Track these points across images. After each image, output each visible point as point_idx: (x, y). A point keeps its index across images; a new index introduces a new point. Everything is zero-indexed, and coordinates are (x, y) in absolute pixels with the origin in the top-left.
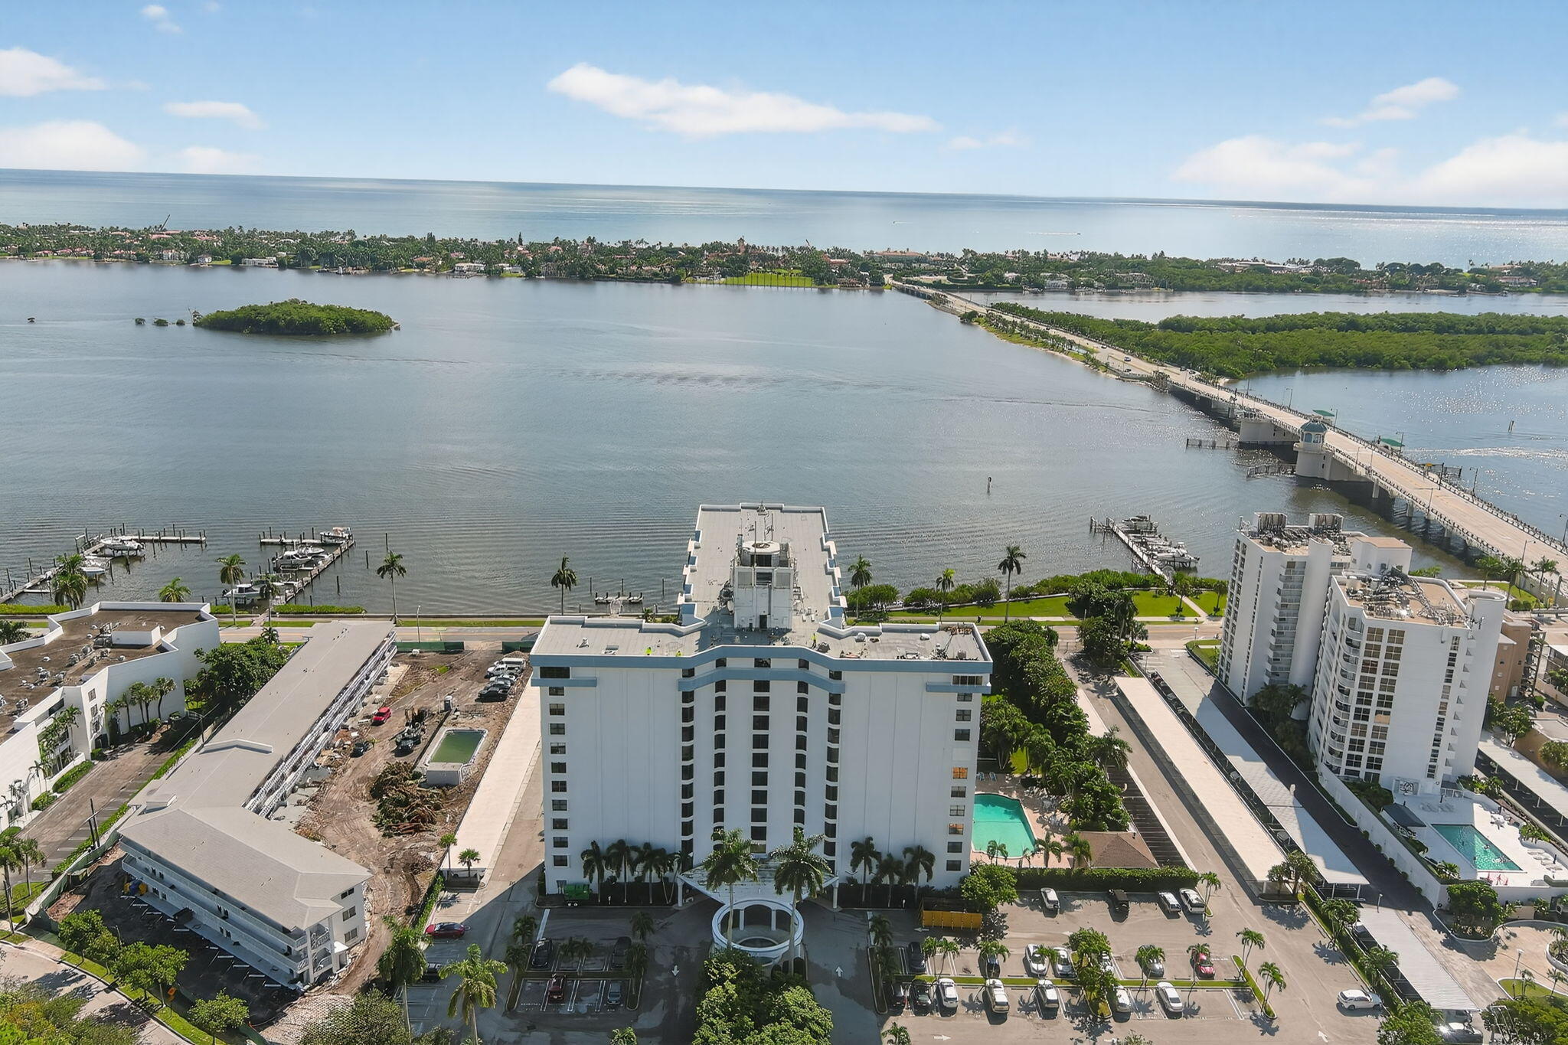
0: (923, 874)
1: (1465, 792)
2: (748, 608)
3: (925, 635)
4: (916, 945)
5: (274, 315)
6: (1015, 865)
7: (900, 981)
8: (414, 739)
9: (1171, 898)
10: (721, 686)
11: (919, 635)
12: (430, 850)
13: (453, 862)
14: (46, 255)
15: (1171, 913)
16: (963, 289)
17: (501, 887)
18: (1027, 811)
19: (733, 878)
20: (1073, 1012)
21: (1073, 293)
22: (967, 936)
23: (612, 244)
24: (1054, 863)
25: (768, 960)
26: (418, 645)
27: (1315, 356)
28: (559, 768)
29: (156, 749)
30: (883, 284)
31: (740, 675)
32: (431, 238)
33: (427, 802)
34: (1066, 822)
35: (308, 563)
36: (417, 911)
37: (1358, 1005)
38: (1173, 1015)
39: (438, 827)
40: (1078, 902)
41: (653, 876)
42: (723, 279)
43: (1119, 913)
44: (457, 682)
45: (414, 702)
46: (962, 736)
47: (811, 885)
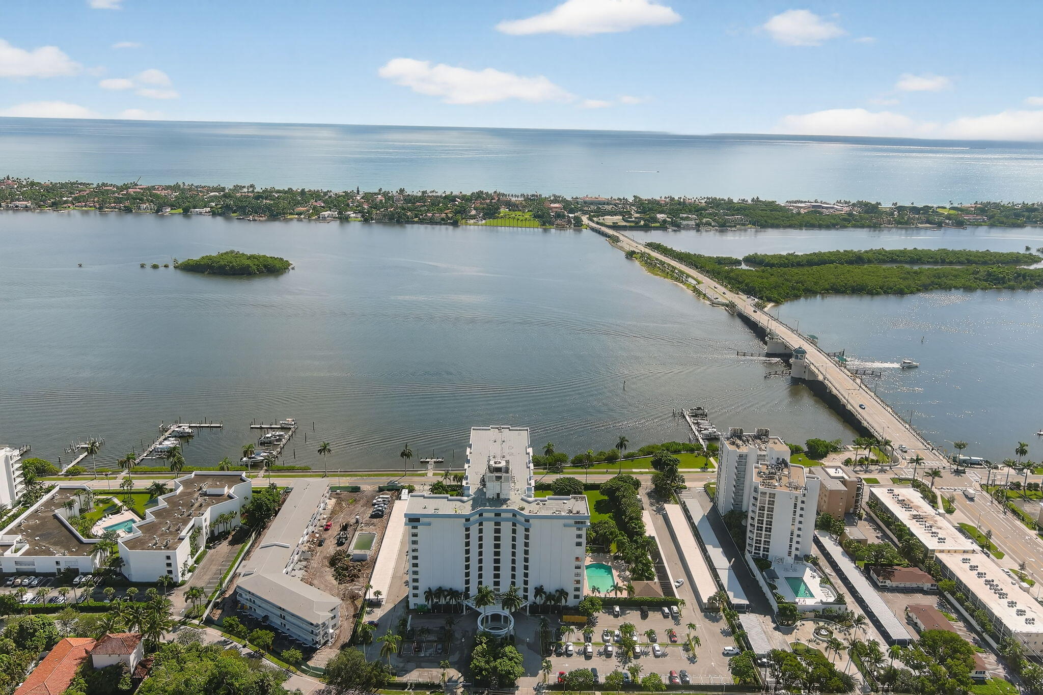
0: (563, 600)
1: (805, 562)
2: (492, 490)
3: (565, 501)
4: (559, 629)
5: (222, 263)
6: (603, 596)
7: (551, 643)
8: (345, 538)
9: (666, 610)
10: (481, 524)
11: (562, 501)
12: (360, 590)
13: (370, 595)
14: (69, 207)
15: (666, 616)
16: (631, 228)
17: (391, 606)
18: (614, 572)
19: (486, 604)
20: (618, 655)
21: (698, 231)
22: (580, 626)
23: (415, 194)
24: (619, 595)
25: (500, 636)
26: (339, 488)
27: (827, 286)
28: (415, 558)
29: (232, 543)
30: (582, 225)
31: (489, 519)
32: (303, 190)
33: (355, 569)
34: (630, 576)
35: (277, 440)
36: (358, 616)
37: (730, 652)
38: (657, 656)
39: (361, 579)
40: (628, 612)
41: (453, 602)
42: (484, 221)
43: (644, 616)
44: (359, 508)
45: (341, 519)
46: (579, 544)
47: (515, 606)
